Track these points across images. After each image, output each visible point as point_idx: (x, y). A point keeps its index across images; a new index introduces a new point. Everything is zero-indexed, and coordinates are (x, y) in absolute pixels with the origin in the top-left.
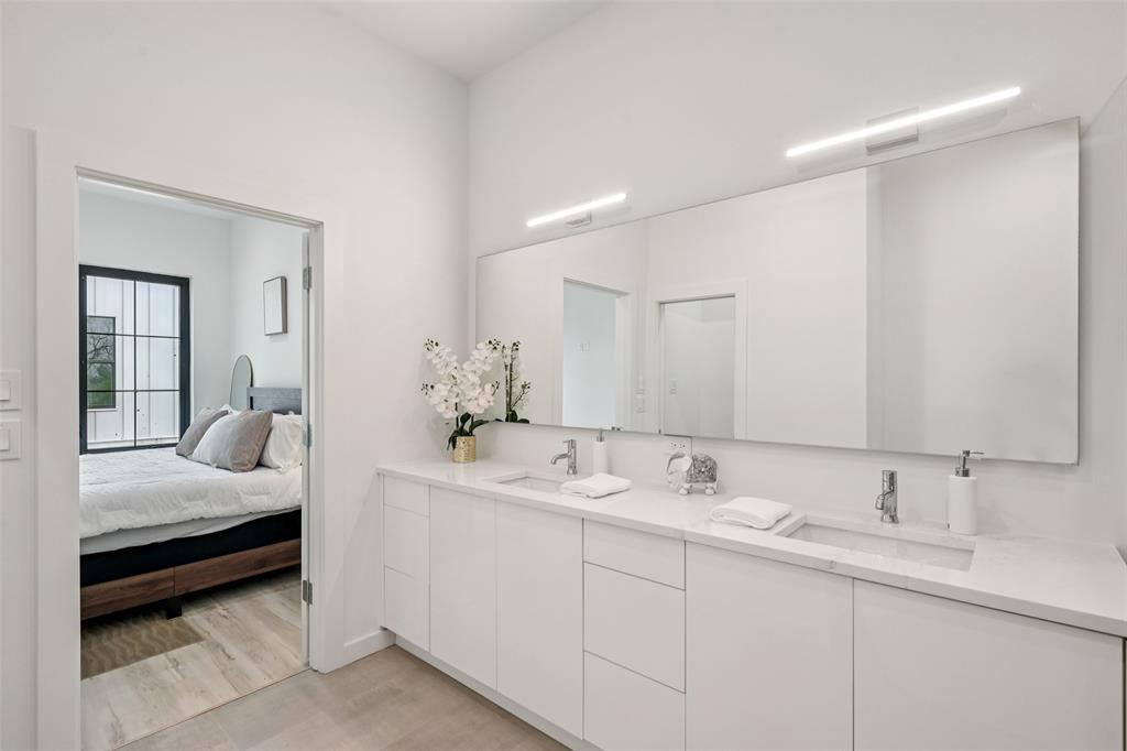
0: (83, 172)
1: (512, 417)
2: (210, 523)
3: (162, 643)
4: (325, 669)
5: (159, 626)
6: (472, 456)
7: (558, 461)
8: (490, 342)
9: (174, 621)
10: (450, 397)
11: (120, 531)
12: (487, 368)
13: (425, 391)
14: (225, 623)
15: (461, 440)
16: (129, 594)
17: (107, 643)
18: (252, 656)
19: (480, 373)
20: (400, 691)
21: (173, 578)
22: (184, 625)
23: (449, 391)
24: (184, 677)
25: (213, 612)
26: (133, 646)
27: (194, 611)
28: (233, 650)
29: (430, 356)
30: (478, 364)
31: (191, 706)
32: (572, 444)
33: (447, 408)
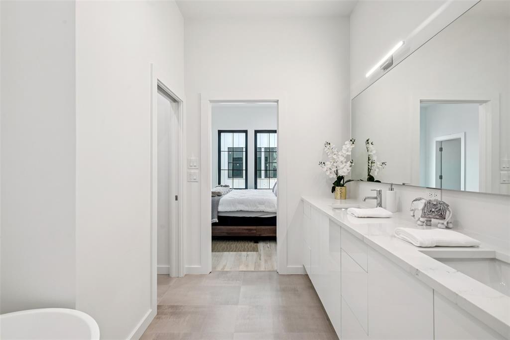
0: (211, 101)
1: (371, 179)
2: (266, 214)
3: (248, 249)
4: (280, 273)
5: (252, 244)
6: (345, 197)
7: (367, 200)
8: (351, 140)
9: (256, 244)
10: (332, 168)
11: (241, 211)
12: (350, 153)
13: (321, 165)
14: (267, 249)
15: (338, 188)
16: (245, 231)
17: (238, 245)
18: (266, 261)
19: (345, 156)
20: (297, 291)
21: (256, 230)
22: (257, 246)
23: (333, 165)
24: (246, 260)
25: (266, 245)
26: (242, 247)
27: (262, 243)
28: (262, 258)
29: (326, 149)
30: (344, 152)
31: (242, 268)
32: (380, 192)
33: (331, 173)
